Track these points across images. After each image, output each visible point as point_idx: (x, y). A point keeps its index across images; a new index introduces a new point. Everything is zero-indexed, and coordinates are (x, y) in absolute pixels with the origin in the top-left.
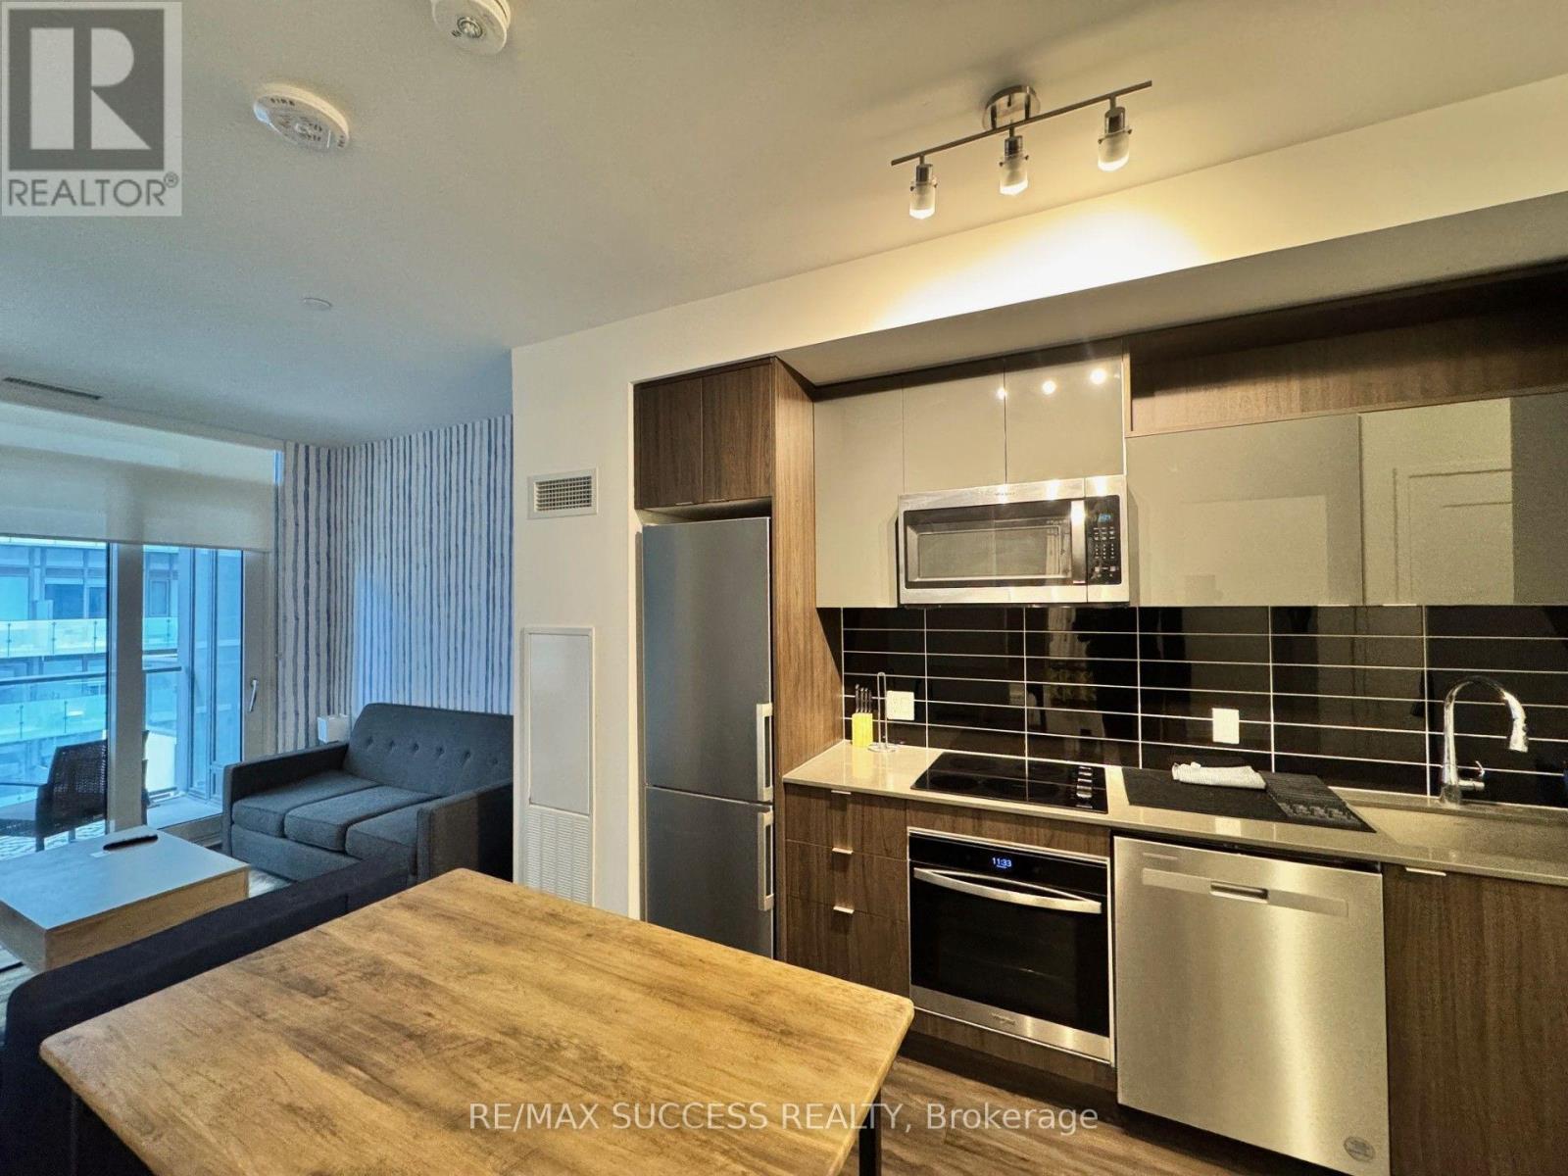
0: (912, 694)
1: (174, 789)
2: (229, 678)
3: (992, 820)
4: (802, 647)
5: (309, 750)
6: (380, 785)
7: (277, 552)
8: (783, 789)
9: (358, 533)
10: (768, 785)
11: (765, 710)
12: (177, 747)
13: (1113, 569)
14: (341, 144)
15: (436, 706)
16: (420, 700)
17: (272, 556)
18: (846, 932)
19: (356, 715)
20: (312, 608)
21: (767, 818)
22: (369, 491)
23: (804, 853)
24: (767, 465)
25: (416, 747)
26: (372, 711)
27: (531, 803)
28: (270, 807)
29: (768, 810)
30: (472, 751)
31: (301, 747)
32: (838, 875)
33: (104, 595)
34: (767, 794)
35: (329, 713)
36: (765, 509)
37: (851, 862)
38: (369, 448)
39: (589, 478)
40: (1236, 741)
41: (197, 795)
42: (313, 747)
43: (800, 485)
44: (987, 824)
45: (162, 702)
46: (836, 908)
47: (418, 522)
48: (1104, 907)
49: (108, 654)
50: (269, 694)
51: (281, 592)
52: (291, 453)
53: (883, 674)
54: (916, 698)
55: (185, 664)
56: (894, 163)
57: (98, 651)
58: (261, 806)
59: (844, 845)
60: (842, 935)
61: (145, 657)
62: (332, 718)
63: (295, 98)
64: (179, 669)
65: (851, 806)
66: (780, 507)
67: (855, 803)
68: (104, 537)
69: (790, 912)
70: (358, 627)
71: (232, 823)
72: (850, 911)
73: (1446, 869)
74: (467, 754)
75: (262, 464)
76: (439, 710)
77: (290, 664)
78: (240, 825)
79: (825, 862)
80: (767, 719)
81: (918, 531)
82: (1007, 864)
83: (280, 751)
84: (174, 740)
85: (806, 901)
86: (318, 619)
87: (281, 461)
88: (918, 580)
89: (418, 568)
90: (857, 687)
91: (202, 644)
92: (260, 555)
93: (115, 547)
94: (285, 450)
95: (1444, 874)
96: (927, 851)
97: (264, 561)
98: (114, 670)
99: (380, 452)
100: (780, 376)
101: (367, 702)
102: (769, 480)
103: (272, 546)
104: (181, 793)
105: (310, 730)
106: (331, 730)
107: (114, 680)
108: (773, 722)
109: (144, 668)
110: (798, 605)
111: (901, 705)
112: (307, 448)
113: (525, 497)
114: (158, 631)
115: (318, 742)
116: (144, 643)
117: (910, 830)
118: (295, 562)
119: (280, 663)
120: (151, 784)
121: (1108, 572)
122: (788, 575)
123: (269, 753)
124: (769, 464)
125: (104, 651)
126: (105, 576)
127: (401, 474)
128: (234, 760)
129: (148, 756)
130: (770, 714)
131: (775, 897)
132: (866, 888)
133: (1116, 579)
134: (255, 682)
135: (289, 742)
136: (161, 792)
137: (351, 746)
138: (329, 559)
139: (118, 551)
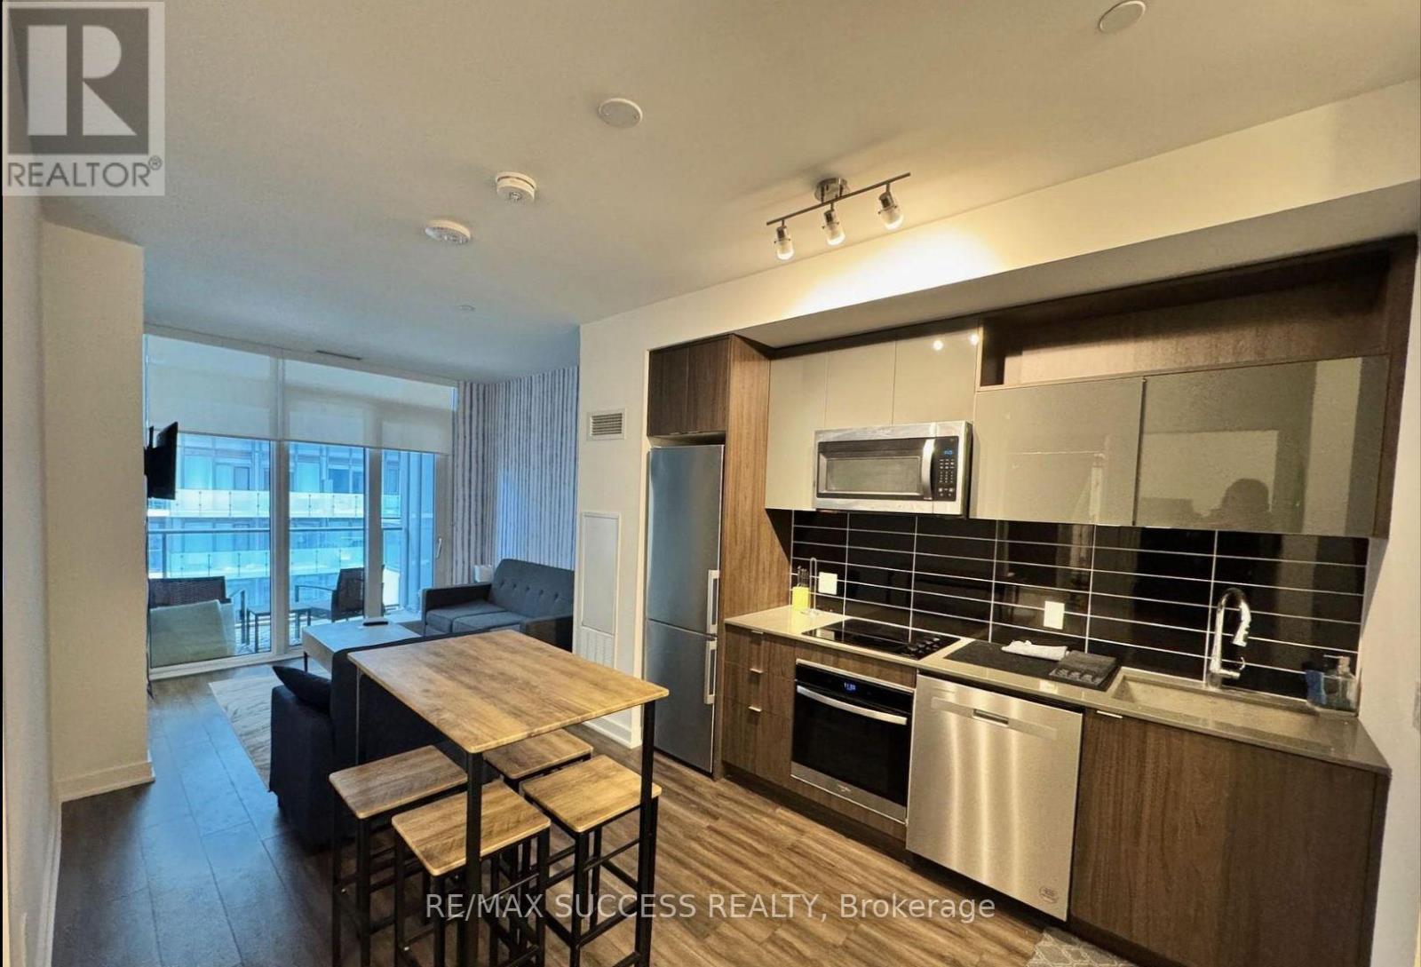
0: (835, 576)
1: (398, 605)
2: (427, 536)
3: (846, 658)
4: (749, 534)
5: (470, 585)
6: (506, 611)
7: (453, 456)
8: (724, 628)
9: (500, 442)
10: (714, 623)
11: (714, 574)
12: (400, 579)
13: (951, 490)
14: (467, 241)
15: (542, 563)
16: (533, 559)
17: (450, 458)
18: (756, 724)
19: (497, 565)
20: (473, 493)
21: (713, 645)
22: (507, 416)
23: (735, 673)
24: (724, 409)
25: (528, 589)
26: (505, 562)
27: (583, 625)
28: (446, 616)
29: (714, 640)
30: (560, 594)
31: (466, 582)
32: (753, 686)
33: (361, 478)
34: (713, 629)
35: (482, 563)
36: (721, 439)
37: (762, 677)
38: (508, 385)
39: (621, 414)
40: (1060, 627)
41: (410, 610)
42: (472, 584)
43: (753, 421)
44: (843, 660)
45: (392, 550)
46: (752, 708)
47: (535, 436)
48: (909, 721)
49: (364, 519)
50: (448, 548)
51: (455, 484)
52: (462, 387)
53: (815, 560)
54: (839, 578)
55: (404, 526)
56: (768, 224)
57: (359, 516)
58: (442, 615)
59: (758, 668)
60: (753, 725)
61: (383, 521)
62: (483, 567)
63: (444, 226)
64: (400, 529)
65: (763, 642)
66: (732, 438)
67: (766, 640)
68: (362, 444)
69: (725, 707)
70: (499, 507)
71: (426, 624)
72: (759, 710)
73: (1123, 713)
74: (556, 596)
75: (445, 396)
76: (543, 566)
77: (460, 529)
78: (431, 625)
79: (747, 676)
80: (715, 580)
81: (827, 457)
82: (853, 687)
83: (454, 583)
84: (398, 575)
85: (735, 702)
86: (476, 500)
87: (456, 395)
88: (825, 492)
89: (534, 469)
90: (799, 568)
91: (413, 516)
92: (444, 457)
93: (367, 450)
94: (458, 387)
95: (1121, 717)
96: (805, 675)
97: (446, 460)
98: (367, 527)
99: (514, 387)
100: (736, 347)
101: (504, 558)
102: (725, 419)
103: (451, 453)
104: (402, 608)
105: (471, 573)
106: (482, 575)
107: (367, 531)
108: (720, 583)
109: (383, 527)
110: (746, 506)
111: (828, 583)
112: (471, 385)
113: (586, 425)
114: (390, 505)
115: (475, 582)
116: (382, 513)
117: (799, 661)
118: (464, 462)
119: (455, 528)
120: (386, 601)
121: (948, 492)
122: (737, 483)
123: (448, 584)
124: (725, 409)
125: (362, 516)
126: (362, 465)
127: (525, 405)
128: (429, 587)
129: (384, 581)
130: (718, 577)
131: (716, 697)
132: (769, 697)
133: (952, 498)
134: (440, 540)
135: (458, 580)
136: (392, 606)
137: (493, 587)
138: (483, 461)
139: (370, 454)
